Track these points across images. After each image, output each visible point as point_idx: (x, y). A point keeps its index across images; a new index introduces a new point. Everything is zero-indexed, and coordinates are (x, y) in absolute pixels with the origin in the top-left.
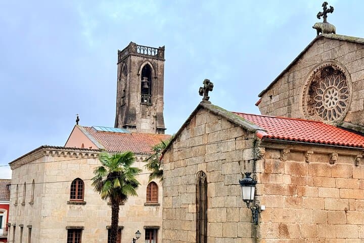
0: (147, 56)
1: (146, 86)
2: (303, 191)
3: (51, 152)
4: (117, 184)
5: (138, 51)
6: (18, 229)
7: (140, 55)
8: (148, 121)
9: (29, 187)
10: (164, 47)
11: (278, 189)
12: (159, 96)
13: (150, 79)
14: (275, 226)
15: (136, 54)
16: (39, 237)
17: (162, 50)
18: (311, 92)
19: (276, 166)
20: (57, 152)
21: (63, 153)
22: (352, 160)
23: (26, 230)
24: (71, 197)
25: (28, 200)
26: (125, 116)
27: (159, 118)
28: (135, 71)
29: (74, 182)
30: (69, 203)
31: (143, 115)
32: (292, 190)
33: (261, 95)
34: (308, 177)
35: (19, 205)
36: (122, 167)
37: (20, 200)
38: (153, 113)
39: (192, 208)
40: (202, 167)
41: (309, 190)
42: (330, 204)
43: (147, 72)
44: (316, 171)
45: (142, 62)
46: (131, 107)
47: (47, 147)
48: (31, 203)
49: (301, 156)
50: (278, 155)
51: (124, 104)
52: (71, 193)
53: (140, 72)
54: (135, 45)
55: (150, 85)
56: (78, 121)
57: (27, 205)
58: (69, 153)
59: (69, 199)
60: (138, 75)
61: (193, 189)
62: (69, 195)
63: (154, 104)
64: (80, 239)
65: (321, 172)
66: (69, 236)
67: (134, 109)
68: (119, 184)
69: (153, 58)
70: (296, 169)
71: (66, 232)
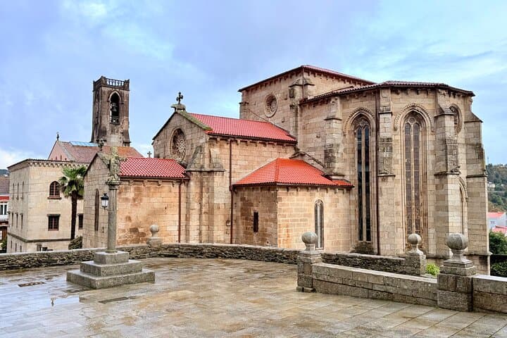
0: (115, 87)
1: (115, 110)
2: (141, 200)
3: (34, 163)
4: (74, 188)
5: (108, 83)
6: (15, 215)
7: (109, 86)
8: (117, 136)
9: (21, 187)
10: (129, 80)
11: (127, 199)
12: (125, 118)
13: (118, 104)
14: (124, 218)
15: (106, 85)
16: (27, 221)
17: (127, 82)
18: (174, 141)
19: (126, 189)
20: (38, 163)
21: (43, 164)
22: (171, 183)
23: (20, 216)
24: (50, 194)
25: (20, 196)
26: (99, 133)
27: (126, 134)
28: (105, 97)
29: (52, 184)
30: (48, 198)
31: (112, 131)
32: (134, 200)
33: (154, 139)
34: (144, 193)
35: (15, 199)
36: (79, 177)
37: (16, 195)
38: (120, 130)
39: (94, 208)
40: (97, 187)
41: (145, 199)
42: (157, 206)
43: (115, 99)
44: (150, 190)
45: (111, 92)
46: (102, 126)
47: (30, 160)
48: (22, 198)
49: (141, 183)
50: (127, 183)
51: (98, 123)
52: (50, 192)
53: (110, 99)
54: (105, 78)
55: (118, 108)
56: (58, 137)
57: (20, 199)
58: (47, 164)
59: (48, 196)
60: (108, 101)
61: (94, 197)
62: (49, 193)
63: (121, 124)
64: (58, 222)
65: (152, 190)
66: (49, 220)
67: (105, 128)
68: (75, 189)
69: (120, 88)
70: (138, 189)
71: (47, 218)
